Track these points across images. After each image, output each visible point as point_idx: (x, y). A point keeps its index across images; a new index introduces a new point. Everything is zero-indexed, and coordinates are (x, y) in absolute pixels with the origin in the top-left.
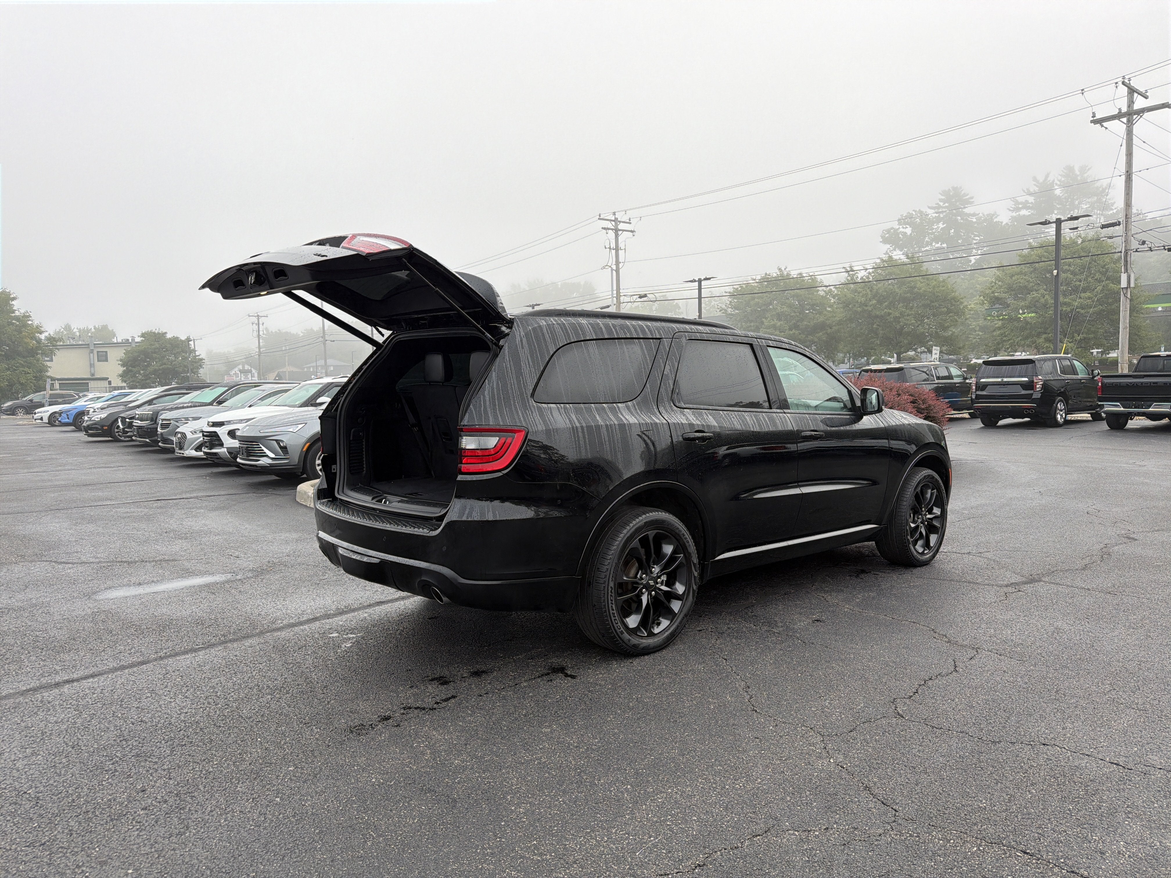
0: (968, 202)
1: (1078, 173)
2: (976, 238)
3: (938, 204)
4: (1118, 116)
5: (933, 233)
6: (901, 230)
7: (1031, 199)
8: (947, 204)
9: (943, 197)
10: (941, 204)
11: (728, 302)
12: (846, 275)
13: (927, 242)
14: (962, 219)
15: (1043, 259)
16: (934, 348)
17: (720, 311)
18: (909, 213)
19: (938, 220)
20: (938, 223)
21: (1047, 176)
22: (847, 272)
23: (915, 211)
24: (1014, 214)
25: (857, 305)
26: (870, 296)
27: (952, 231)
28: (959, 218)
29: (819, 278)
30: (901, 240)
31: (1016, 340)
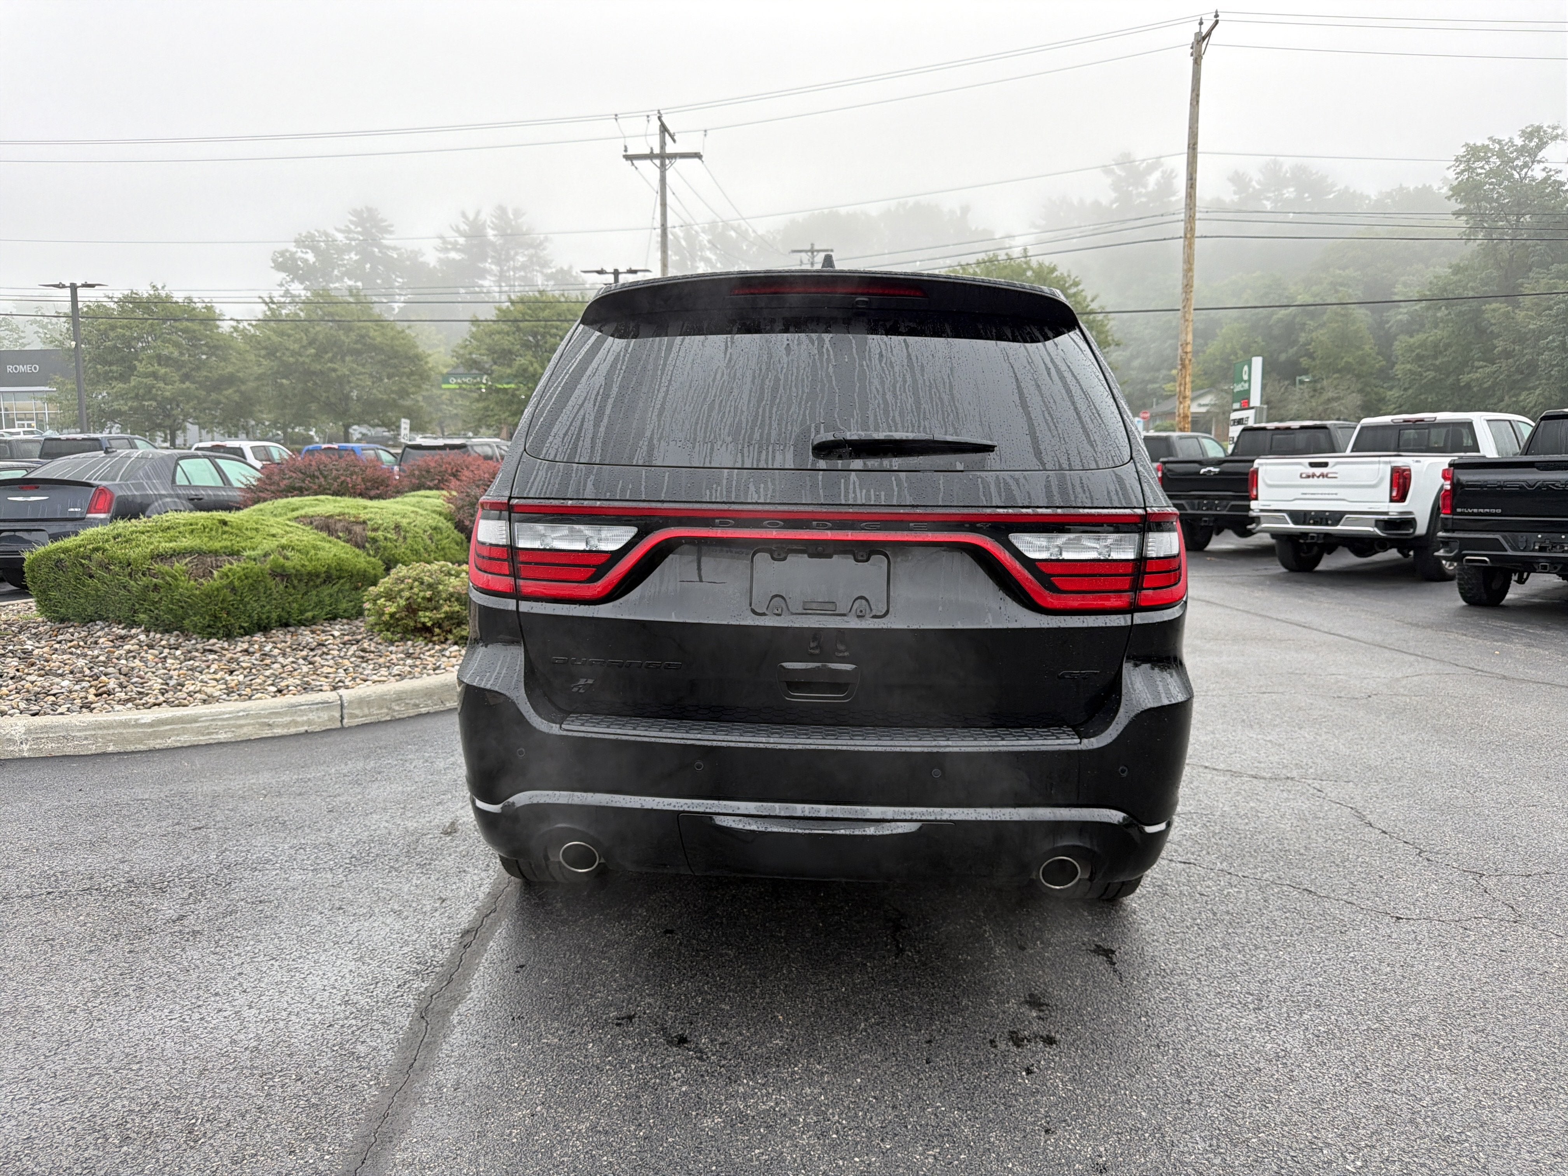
0: (386, 230)
1: (512, 217)
2: (399, 280)
3: (347, 226)
4: (651, 156)
5: (344, 265)
6: (299, 254)
7: (461, 240)
8: (359, 229)
9: (354, 219)
10: (352, 227)
12: (264, 307)
13: (336, 276)
14: (380, 252)
15: (527, 318)
16: (403, 420)
18: (309, 232)
19: (348, 249)
20: (349, 252)
21: (478, 213)
22: (266, 303)
23: (318, 232)
24: (442, 255)
25: (288, 354)
26: (305, 342)
27: (368, 266)
28: (376, 250)
29: (218, 308)
30: (302, 269)
31: (503, 416)
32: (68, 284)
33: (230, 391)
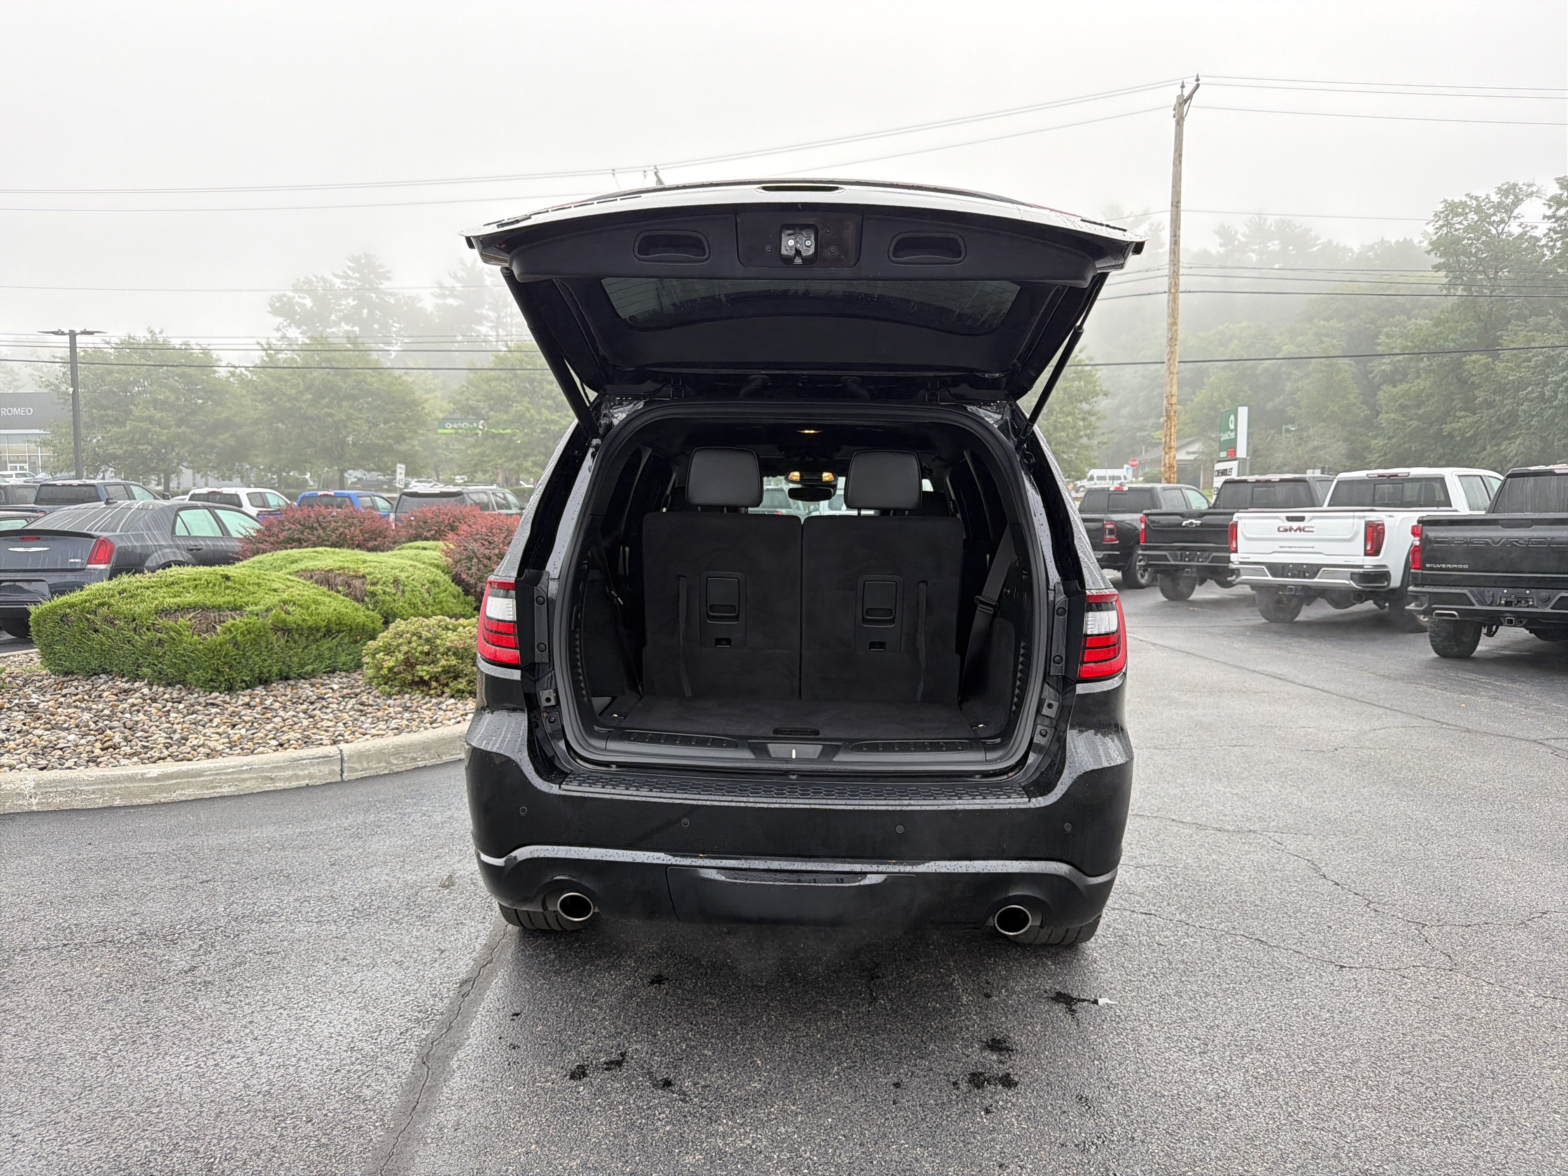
0: (385, 276)
2: (396, 325)
3: (345, 272)
5: (342, 311)
6: (297, 299)
7: (458, 286)
8: (357, 275)
9: (352, 265)
10: (350, 273)
13: (334, 321)
14: (377, 297)
15: (525, 365)
16: (399, 465)
17: (47, 386)
18: (306, 278)
19: (346, 294)
20: (347, 297)
22: (264, 349)
23: (316, 277)
24: (439, 301)
25: (284, 399)
26: (302, 388)
27: (365, 311)
28: (374, 295)
29: (215, 354)
30: (299, 314)
31: (499, 462)
32: (67, 331)
33: (226, 435)
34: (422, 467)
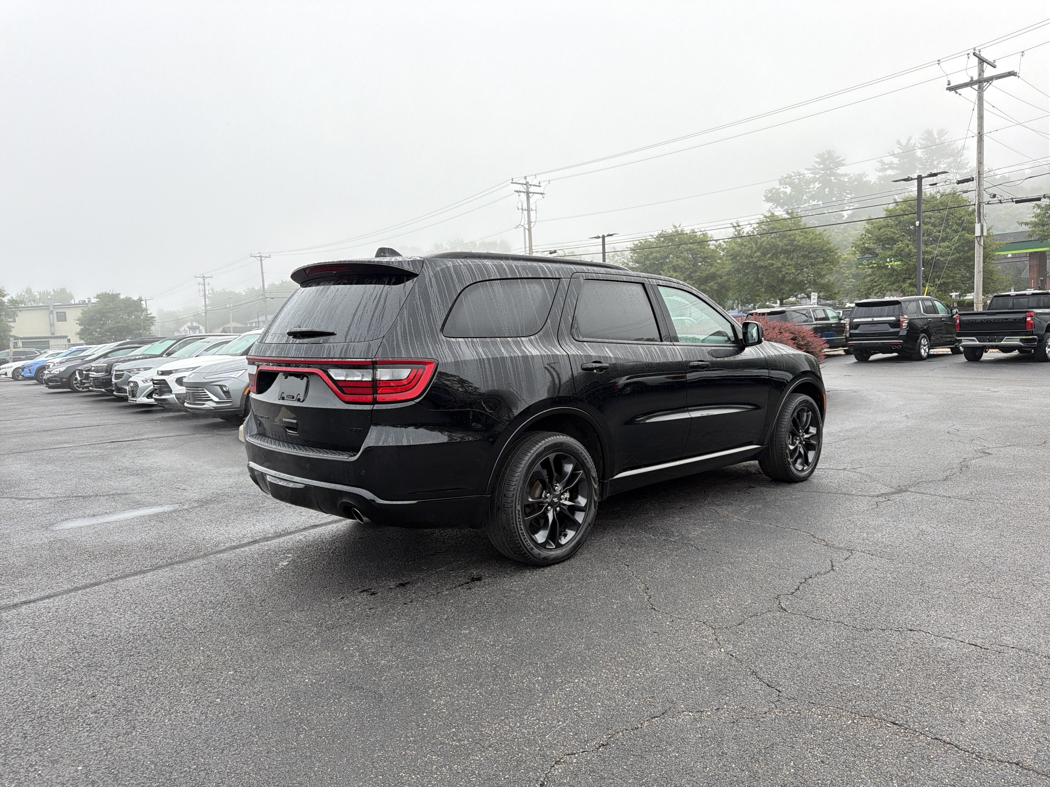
0: (840, 164)
1: (936, 137)
2: (848, 196)
3: (814, 166)
4: (970, 84)
5: (810, 192)
6: (782, 189)
7: (896, 161)
8: (822, 166)
9: (818, 160)
10: (817, 166)
11: (630, 257)
12: (733, 230)
13: (805, 200)
14: (835, 179)
16: (812, 293)
18: (788, 174)
19: (814, 180)
20: (814, 182)
21: (909, 140)
22: (734, 227)
23: (794, 173)
24: (881, 174)
25: (744, 257)
26: (755, 249)
27: (827, 190)
28: (833, 178)
29: (710, 233)
30: (782, 199)
31: (885, 285)
32: (601, 236)
33: (712, 283)
34: (835, 294)
